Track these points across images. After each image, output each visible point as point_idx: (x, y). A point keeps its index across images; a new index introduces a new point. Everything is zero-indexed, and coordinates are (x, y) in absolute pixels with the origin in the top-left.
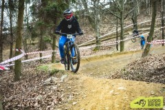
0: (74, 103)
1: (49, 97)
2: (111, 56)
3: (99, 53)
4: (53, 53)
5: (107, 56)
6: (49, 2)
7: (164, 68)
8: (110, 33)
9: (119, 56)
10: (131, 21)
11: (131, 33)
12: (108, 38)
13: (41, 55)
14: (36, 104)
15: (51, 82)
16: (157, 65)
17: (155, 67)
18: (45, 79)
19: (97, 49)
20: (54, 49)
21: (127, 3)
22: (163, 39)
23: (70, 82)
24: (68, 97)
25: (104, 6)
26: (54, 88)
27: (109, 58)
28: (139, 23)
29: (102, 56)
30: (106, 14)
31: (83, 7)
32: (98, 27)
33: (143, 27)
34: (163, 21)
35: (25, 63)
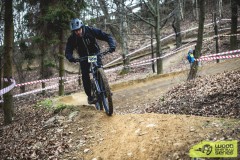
0: (86, 150)
1: (51, 144)
2: (144, 81)
3: (128, 78)
4: (61, 82)
5: (139, 81)
6: (50, 8)
7: (219, 94)
8: (142, 48)
9: (156, 81)
10: (172, 30)
11: (172, 47)
12: (140, 56)
13: (43, 85)
14: (33, 155)
15: (55, 122)
16: (208, 90)
17: (206, 93)
18: (46, 119)
19: (124, 72)
20: (61, 76)
21: (165, 4)
22: (217, 52)
23: (82, 121)
24: (78, 143)
25: (130, 10)
26: (59, 130)
27: (142, 84)
28: (184, 31)
29: (131, 83)
30: (135, 22)
31: (101, 12)
32: (125, 39)
33: (190, 37)
34: (216, 28)
35: (20, 98)
